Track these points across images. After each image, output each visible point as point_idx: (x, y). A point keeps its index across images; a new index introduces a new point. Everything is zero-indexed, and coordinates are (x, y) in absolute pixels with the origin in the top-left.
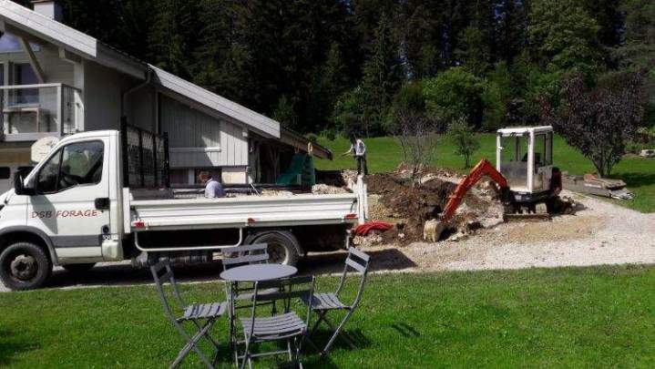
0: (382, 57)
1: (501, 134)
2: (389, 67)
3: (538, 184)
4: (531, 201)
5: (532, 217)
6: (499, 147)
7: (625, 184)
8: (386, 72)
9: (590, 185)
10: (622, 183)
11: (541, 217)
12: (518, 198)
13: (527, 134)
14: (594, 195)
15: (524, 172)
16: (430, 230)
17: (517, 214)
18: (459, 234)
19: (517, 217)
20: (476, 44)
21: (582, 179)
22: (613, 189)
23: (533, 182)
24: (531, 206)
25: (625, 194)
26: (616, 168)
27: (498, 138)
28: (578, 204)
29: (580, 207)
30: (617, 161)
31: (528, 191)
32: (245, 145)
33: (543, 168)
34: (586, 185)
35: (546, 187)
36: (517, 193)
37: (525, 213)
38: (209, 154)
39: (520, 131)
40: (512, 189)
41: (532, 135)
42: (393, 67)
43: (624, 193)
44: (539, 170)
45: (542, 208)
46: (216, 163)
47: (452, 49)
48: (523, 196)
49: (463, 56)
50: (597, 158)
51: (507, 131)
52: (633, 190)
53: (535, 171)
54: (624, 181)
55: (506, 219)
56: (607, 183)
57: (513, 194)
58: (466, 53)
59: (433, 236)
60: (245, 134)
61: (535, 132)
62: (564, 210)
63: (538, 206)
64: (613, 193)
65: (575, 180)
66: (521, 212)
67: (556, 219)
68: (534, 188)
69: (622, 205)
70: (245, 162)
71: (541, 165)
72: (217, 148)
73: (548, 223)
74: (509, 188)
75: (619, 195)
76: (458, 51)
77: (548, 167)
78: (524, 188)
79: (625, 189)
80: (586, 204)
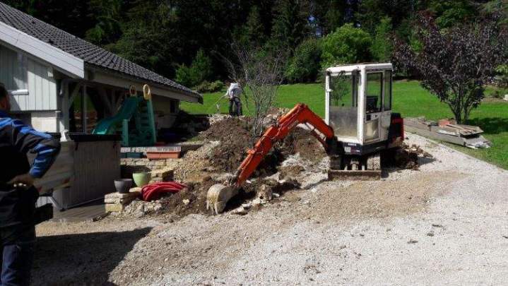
0: (286, 16)
1: (329, 73)
2: (293, 25)
3: (371, 133)
4: (362, 155)
5: (361, 174)
6: (328, 89)
7: (482, 131)
8: (291, 29)
9: (445, 132)
10: (478, 130)
11: (372, 175)
12: (348, 150)
13: (357, 73)
14: (449, 143)
15: (353, 119)
16: (213, 198)
17: (346, 170)
18: (256, 201)
19: (343, 174)
20: (373, 9)
21: (437, 125)
22: (468, 137)
23: (365, 131)
24: (362, 160)
25: (481, 143)
26: (474, 114)
27: (327, 77)
28: (426, 155)
29: (428, 159)
30: (475, 106)
31: (358, 142)
32: (53, 86)
33: (379, 114)
34: (441, 131)
35: (383, 136)
36: (346, 144)
37: (354, 169)
38: (16, 97)
39: (349, 69)
40: (340, 139)
41: (363, 74)
42: (296, 25)
43: (480, 141)
44: (373, 116)
45: (374, 162)
46: (23, 108)
47: (353, 13)
48: (353, 148)
49: (362, 19)
50: (453, 103)
51: (335, 70)
52: (491, 136)
53: (368, 118)
54: (481, 128)
55: (331, 177)
56: (462, 130)
57: (341, 145)
58: (364, 16)
59: (216, 205)
60: (50, 75)
61: (367, 70)
62: (405, 164)
63: (370, 161)
64: (468, 141)
65: (429, 126)
66: (350, 168)
67: (394, 175)
68: (366, 139)
69: (476, 157)
70: (54, 106)
71: (376, 110)
72: (26, 91)
73: (380, 181)
74: (336, 139)
75: (474, 144)
76: (358, 15)
77: (386, 113)
78: (354, 138)
79: (482, 137)
80: (435, 155)
